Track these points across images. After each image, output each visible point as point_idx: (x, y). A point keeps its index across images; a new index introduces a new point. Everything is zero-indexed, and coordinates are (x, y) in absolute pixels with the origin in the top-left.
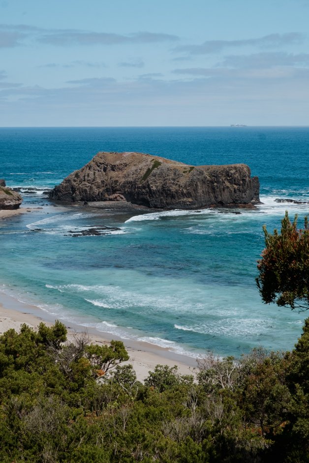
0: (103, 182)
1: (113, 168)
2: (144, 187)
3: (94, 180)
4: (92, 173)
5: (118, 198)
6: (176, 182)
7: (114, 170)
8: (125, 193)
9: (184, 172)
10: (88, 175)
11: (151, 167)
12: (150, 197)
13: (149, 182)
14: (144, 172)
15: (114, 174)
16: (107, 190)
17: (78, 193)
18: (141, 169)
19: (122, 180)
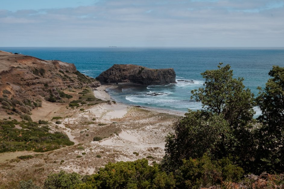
0: (120, 75)
1: (124, 70)
2: (140, 77)
4: (114, 72)
5: (127, 81)
6: (152, 75)
7: (124, 71)
8: (130, 79)
9: (155, 71)
10: (113, 73)
11: (141, 70)
12: (143, 80)
13: (142, 75)
14: (138, 71)
15: (125, 72)
16: (122, 78)
17: (109, 80)
18: (136, 70)
19: (128, 75)
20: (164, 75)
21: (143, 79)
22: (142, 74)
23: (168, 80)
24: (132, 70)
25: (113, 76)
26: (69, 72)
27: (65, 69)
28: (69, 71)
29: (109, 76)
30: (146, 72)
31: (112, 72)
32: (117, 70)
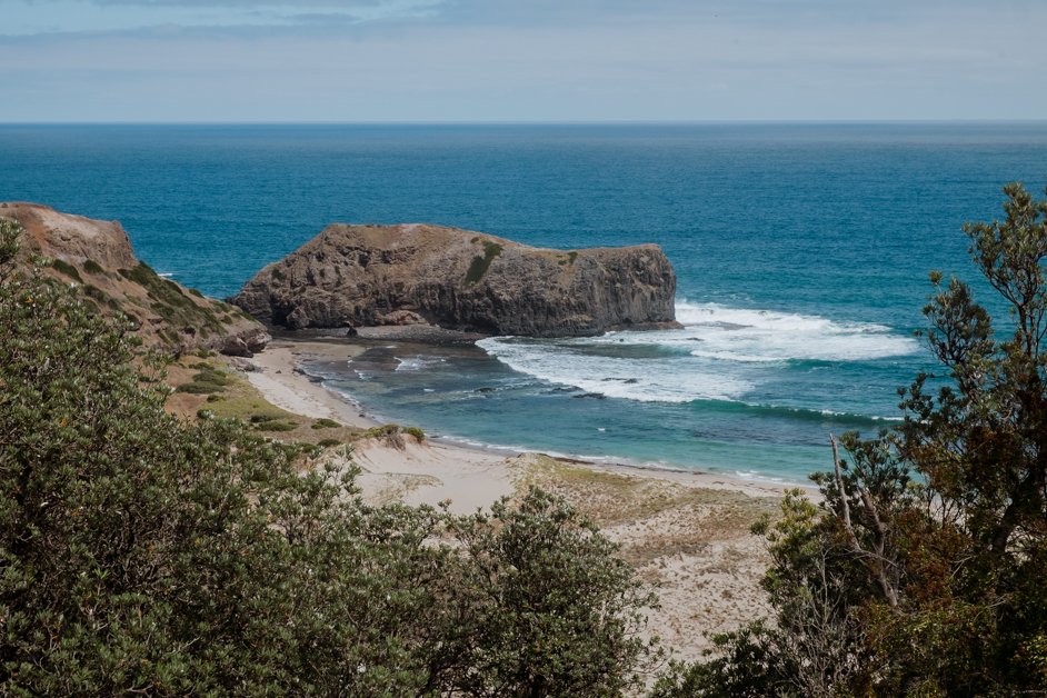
1: (386, 258)
2: (478, 295)
3: (338, 284)
5: (408, 319)
6: (549, 284)
7: (387, 262)
8: (422, 310)
9: (561, 263)
10: (322, 274)
11: (482, 254)
12: (496, 314)
13: (492, 285)
14: (465, 264)
15: (391, 269)
16: (380, 304)
17: (302, 311)
18: (455, 259)
19: (412, 283)
20: (613, 282)
21: (496, 301)
22: (491, 279)
23: (635, 309)
24: (434, 258)
25: (325, 293)
26: (99, 270)
27: (78, 253)
28: (103, 267)
29: (303, 290)
30: (513, 269)
31: (315, 265)
32: (345, 255)
